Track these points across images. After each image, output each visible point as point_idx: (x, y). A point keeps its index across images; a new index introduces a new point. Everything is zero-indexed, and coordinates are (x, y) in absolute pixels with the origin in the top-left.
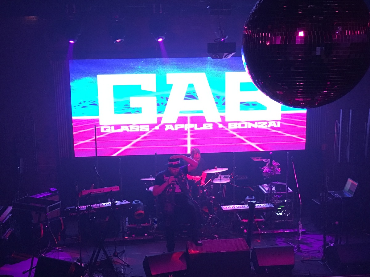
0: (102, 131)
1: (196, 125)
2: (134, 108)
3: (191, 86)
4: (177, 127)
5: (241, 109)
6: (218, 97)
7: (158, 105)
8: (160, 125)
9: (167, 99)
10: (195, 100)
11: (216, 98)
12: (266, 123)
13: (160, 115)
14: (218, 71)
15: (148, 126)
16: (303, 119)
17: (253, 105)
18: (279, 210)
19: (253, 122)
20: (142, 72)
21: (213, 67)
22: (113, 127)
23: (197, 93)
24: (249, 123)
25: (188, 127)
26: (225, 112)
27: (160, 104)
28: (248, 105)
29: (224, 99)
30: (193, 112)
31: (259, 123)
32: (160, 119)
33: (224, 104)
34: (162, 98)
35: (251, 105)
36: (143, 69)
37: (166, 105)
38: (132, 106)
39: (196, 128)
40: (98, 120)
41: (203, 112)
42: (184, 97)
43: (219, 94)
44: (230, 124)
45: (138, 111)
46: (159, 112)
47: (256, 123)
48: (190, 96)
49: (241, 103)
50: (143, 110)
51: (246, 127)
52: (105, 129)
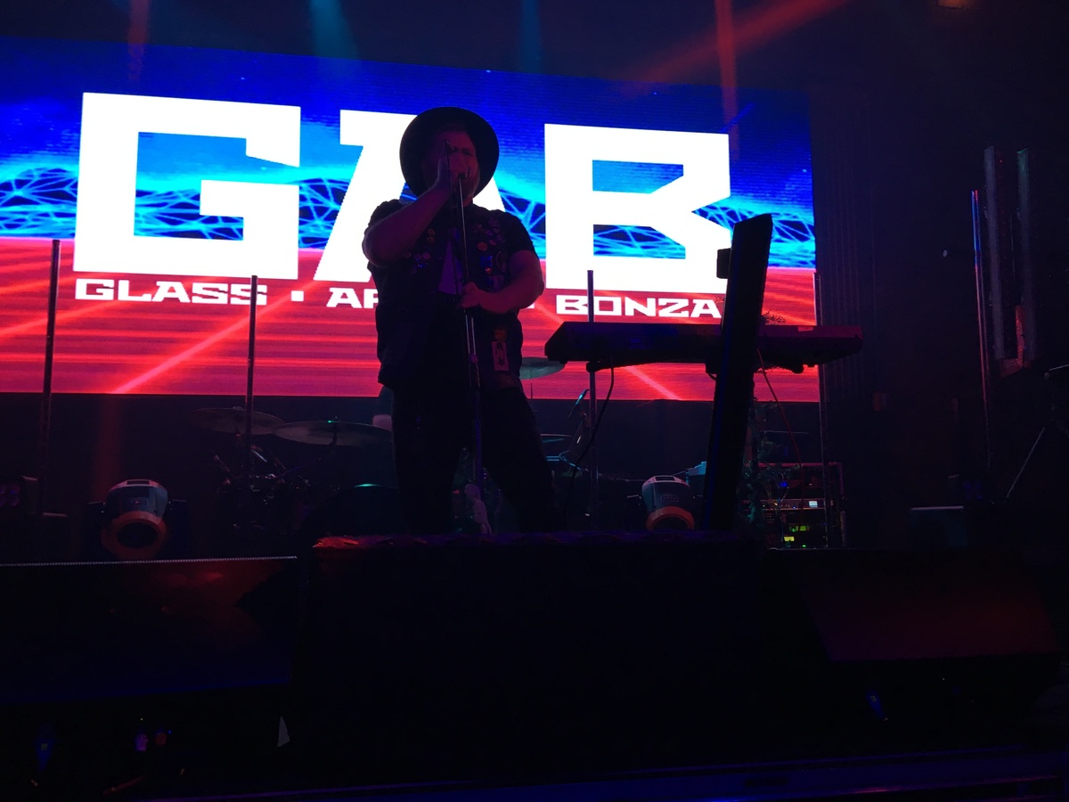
0: (81, 293)
2: (213, 220)
4: (372, 299)
5: (599, 250)
7: (305, 215)
8: (309, 286)
9: (339, 196)
12: (684, 302)
14: (519, 116)
17: (639, 237)
19: (641, 297)
22: (124, 286)
24: (628, 300)
27: (313, 214)
28: (621, 236)
29: (541, 210)
31: (663, 302)
33: (540, 228)
34: (320, 190)
35: (632, 237)
37: (334, 217)
38: (206, 209)
40: (67, 254)
44: (561, 299)
45: (228, 229)
46: (308, 242)
47: (651, 301)
49: (597, 228)
50: (247, 228)
52: (91, 289)
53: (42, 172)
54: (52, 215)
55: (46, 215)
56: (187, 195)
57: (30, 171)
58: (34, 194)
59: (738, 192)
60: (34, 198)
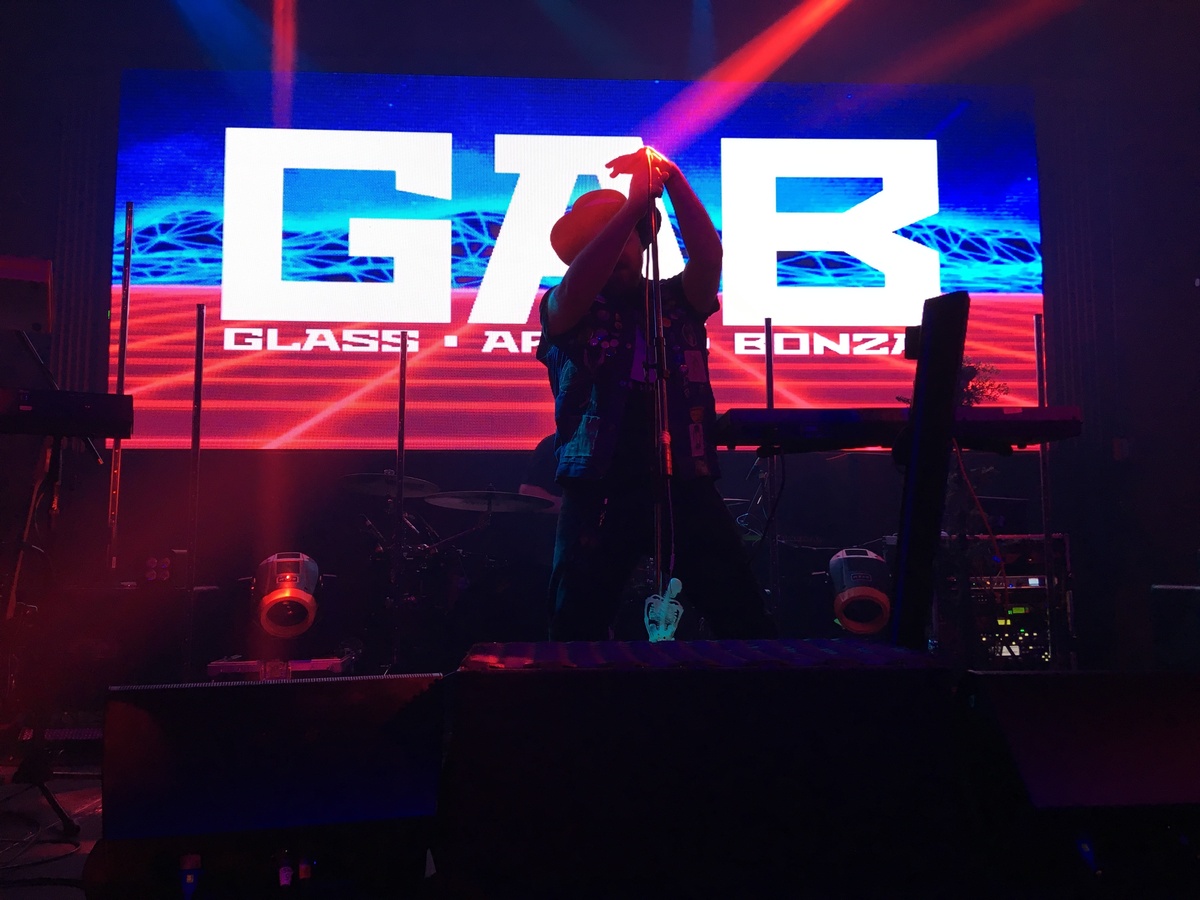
0: (229, 344)
2: (362, 261)
4: (528, 342)
7: (458, 252)
8: (463, 330)
9: (494, 229)
12: (884, 338)
15: (416, 334)
17: (833, 264)
19: (832, 333)
22: (273, 334)
24: (817, 337)
27: (467, 251)
28: (809, 263)
31: (858, 337)
32: (462, 308)
34: (474, 224)
35: (822, 264)
37: (489, 253)
38: (354, 251)
40: (214, 302)
44: (739, 338)
45: (378, 271)
46: (462, 281)
47: (844, 338)
49: (782, 255)
50: (398, 269)
51: (804, 350)
52: (240, 339)
53: (186, 215)
54: (198, 261)
55: (192, 261)
56: (335, 236)
57: (174, 214)
58: (178, 239)
59: (949, 207)
60: (179, 243)
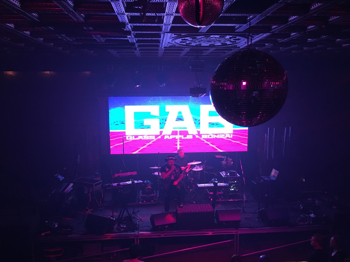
0: (127, 139)
1: (183, 136)
2: (146, 126)
3: (180, 113)
4: (171, 137)
5: (209, 127)
6: (196, 120)
7: (160, 124)
8: (161, 136)
9: (166, 120)
10: (182, 121)
11: (195, 120)
12: (224, 135)
13: (161, 130)
14: (196, 104)
15: (154, 136)
16: (246, 133)
17: (217, 124)
18: (232, 187)
19: (216, 135)
20: (151, 104)
21: (193, 102)
22: (134, 137)
23: (183, 117)
24: (214, 135)
25: (178, 137)
26: (200, 128)
27: (162, 123)
28: (213, 124)
29: (199, 120)
30: (181, 128)
31: (220, 135)
32: (161, 132)
33: (199, 124)
34: (163, 119)
35: (215, 124)
36: (152, 103)
37: (165, 124)
38: (145, 124)
39: (183, 138)
40: (125, 132)
41: (186, 128)
42: (176, 119)
43: (197, 118)
44: (202, 136)
45: (148, 127)
46: (161, 128)
47: (218, 135)
48: (179, 119)
49: (209, 123)
50: (151, 127)
51: (212, 137)
52: (129, 138)
54: (122, 126)
56: (142, 122)
